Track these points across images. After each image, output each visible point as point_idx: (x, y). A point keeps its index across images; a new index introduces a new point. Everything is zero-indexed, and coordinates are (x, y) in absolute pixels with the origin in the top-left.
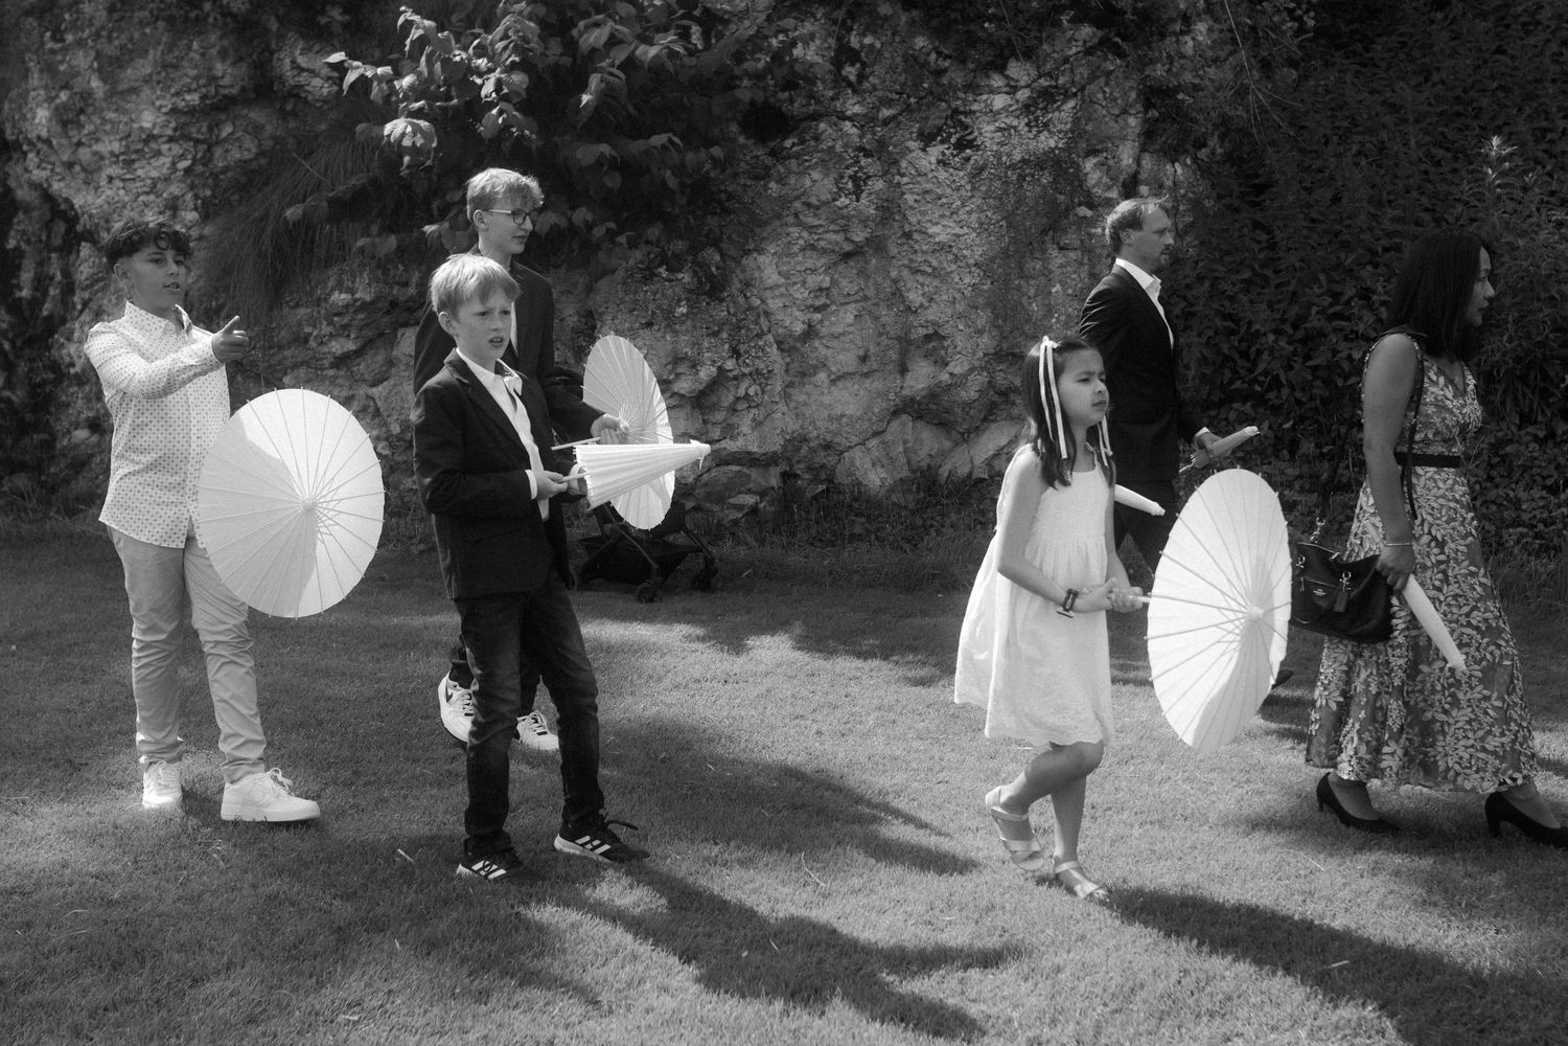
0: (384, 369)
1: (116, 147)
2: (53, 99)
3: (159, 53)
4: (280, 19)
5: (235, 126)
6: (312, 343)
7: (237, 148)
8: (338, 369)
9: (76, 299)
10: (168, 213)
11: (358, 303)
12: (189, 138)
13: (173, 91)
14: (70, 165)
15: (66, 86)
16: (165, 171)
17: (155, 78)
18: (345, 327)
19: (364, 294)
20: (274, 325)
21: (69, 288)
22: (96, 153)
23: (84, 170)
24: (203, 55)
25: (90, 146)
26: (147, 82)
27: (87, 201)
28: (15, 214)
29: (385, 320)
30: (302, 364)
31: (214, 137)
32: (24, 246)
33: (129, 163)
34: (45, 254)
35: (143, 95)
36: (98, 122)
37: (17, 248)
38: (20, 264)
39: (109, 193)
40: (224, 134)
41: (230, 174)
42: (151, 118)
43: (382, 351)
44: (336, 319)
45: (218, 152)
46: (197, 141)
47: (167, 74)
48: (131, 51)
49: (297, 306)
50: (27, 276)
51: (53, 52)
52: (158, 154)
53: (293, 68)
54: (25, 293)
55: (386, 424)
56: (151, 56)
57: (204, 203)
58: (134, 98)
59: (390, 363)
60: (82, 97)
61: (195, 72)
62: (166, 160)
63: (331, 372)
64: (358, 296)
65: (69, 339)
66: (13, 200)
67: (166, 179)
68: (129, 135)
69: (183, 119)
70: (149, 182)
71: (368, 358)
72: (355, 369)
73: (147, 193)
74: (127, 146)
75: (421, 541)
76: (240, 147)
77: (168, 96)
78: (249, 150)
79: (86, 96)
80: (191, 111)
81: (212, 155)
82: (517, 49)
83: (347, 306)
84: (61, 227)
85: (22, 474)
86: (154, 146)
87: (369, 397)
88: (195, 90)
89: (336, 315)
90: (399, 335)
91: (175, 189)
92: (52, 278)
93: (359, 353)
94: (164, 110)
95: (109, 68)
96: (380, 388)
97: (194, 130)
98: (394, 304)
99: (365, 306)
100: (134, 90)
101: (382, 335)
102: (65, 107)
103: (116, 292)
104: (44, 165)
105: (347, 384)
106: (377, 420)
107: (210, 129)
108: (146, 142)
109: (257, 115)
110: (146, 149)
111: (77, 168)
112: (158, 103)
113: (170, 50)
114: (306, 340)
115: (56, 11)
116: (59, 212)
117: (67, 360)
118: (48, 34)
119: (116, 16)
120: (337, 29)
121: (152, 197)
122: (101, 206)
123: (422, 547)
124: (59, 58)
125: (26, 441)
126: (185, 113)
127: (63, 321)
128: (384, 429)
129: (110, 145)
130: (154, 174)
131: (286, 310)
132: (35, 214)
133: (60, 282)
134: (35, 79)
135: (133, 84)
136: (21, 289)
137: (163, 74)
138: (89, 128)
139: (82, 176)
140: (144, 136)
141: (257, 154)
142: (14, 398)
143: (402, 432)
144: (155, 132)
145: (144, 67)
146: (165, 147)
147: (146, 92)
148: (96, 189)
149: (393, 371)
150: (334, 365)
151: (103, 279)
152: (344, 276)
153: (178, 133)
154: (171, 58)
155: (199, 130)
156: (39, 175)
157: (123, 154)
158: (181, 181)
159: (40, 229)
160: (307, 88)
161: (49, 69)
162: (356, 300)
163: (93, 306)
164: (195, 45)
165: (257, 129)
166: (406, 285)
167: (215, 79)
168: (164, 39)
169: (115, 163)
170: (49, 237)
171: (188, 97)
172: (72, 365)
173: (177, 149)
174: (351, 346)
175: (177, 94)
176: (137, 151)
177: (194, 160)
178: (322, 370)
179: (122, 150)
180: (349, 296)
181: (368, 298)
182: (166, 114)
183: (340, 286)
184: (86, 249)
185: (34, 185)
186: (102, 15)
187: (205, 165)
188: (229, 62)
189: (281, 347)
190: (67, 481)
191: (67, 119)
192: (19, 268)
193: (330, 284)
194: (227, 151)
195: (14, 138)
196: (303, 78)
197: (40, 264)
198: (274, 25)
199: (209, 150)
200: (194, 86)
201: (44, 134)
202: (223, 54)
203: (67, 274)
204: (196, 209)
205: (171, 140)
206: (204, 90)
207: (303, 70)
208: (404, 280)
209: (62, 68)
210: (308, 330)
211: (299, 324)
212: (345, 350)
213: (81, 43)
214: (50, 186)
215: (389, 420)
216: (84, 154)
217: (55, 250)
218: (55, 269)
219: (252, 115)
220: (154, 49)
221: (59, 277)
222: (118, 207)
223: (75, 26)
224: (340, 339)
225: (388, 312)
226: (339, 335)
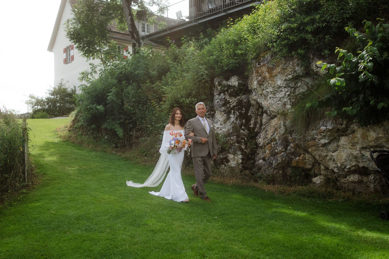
0: (336, 148)
1: (271, 90)
2: (257, 79)
3: (282, 66)
4: (313, 55)
5: (301, 83)
6: (317, 140)
7: (302, 89)
8: (323, 147)
9: (263, 127)
10: (283, 106)
11: (328, 130)
12: (289, 87)
13: (285, 75)
14: (261, 95)
15: (261, 76)
16: (283, 95)
17: (281, 72)
18: (324, 136)
19: (330, 127)
20: (307, 135)
21: (261, 125)
22: (267, 92)
23: (264, 96)
24: (293, 65)
25: (266, 90)
26: (279, 73)
27: (265, 103)
28: (250, 107)
29: (336, 134)
30: (313, 146)
31: (296, 86)
32: (252, 115)
33: (274, 94)
34: (257, 116)
35: (278, 77)
36: (267, 84)
37: (250, 115)
38: (251, 119)
39: (270, 101)
40: (298, 85)
41: (300, 95)
42: (280, 82)
43: (336, 143)
44: (322, 134)
45: (297, 90)
46: (292, 87)
47: (284, 71)
48: (276, 66)
49: (313, 130)
50: (252, 122)
51: (258, 68)
52: (282, 91)
53: (316, 67)
54: (252, 126)
55: (336, 163)
56: (280, 67)
57: (292, 103)
58: (276, 77)
59: (338, 146)
60: (264, 78)
61: (291, 70)
62: (283, 93)
63: (321, 148)
64: (328, 127)
65: (260, 137)
66: (250, 104)
67: (283, 97)
68: (274, 87)
69: (288, 82)
70: (279, 98)
71: (332, 145)
72: (328, 148)
73: (279, 101)
74: (274, 89)
75: (342, 198)
76: (303, 89)
77: (284, 76)
78: (305, 89)
79: (265, 78)
80: (290, 80)
81: (295, 91)
82: (371, 56)
83: (324, 130)
84: (261, 110)
85: (247, 170)
86: (281, 89)
87: (332, 155)
88: (291, 75)
89: (322, 133)
90: (340, 138)
91: (285, 100)
92: (258, 122)
93: (329, 143)
94: (283, 80)
95: (270, 70)
96: (335, 153)
97: (291, 84)
98: (338, 130)
99: (330, 130)
100: (276, 76)
101: (335, 138)
102: (260, 81)
103: (270, 126)
104: (256, 95)
105: (326, 151)
106: (334, 162)
107: (295, 84)
108: (279, 88)
109: (307, 80)
110: (279, 90)
111: (263, 95)
112: (282, 78)
113: (285, 65)
114: (315, 139)
115: (259, 58)
116: (260, 106)
117: (259, 142)
118: (257, 63)
119: (273, 58)
120: (327, 56)
121: (280, 102)
122: (268, 105)
123: (342, 200)
124: (259, 69)
125: (249, 162)
126: (289, 80)
127: (259, 133)
128: (336, 165)
129: (270, 89)
130: (280, 96)
131: (310, 131)
132: (255, 107)
133: (259, 123)
134: (254, 74)
135: (276, 74)
136: (251, 125)
137: (283, 71)
138: (265, 85)
139: (264, 97)
140: (278, 87)
141: (307, 90)
142: (247, 151)
143: (341, 166)
144: (281, 86)
145: (279, 69)
146: (283, 89)
147: (279, 75)
148: (267, 100)
149: (339, 149)
150: (322, 146)
151: (268, 123)
152: (324, 122)
153: (287, 86)
154: (285, 67)
155: (292, 85)
156: (255, 97)
157: (273, 91)
158: (287, 98)
159: (256, 110)
160: (319, 72)
161: (257, 72)
162: (327, 129)
163: (265, 129)
164: (291, 63)
165: (307, 84)
166: (342, 124)
167: (296, 71)
168: (284, 62)
169: (271, 94)
170: (258, 112)
171: (289, 76)
172: (260, 144)
173: (286, 90)
174: (327, 141)
175: (286, 76)
176: (276, 91)
177: (291, 92)
178: (319, 147)
179: (273, 90)
180: (325, 128)
181: (330, 128)
182: (284, 81)
183: (323, 125)
184: (265, 115)
185: (255, 100)
186: (269, 58)
187: (293, 93)
188: (299, 67)
189: (308, 141)
190: (257, 173)
191: (260, 84)
192: (251, 120)
193: (320, 124)
194: (299, 89)
195: (250, 89)
196: (319, 69)
197: (256, 119)
198: (311, 56)
199: (295, 89)
200: (290, 73)
201: (256, 87)
202: (298, 65)
203: (261, 121)
204: (290, 105)
205: (285, 87)
206: (293, 74)
207: (319, 67)
208: (341, 123)
209: (260, 71)
210: (316, 136)
211: (313, 135)
212: (325, 142)
213: (264, 65)
214: (257, 100)
215: (337, 162)
216: (264, 92)
217: (259, 115)
218: (259, 120)
219: (306, 80)
220: (281, 65)
221: (259, 122)
222: (271, 105)
223: (263, 61)
224: (323, 139)
225: (336, 132)
226: (323, 138)
